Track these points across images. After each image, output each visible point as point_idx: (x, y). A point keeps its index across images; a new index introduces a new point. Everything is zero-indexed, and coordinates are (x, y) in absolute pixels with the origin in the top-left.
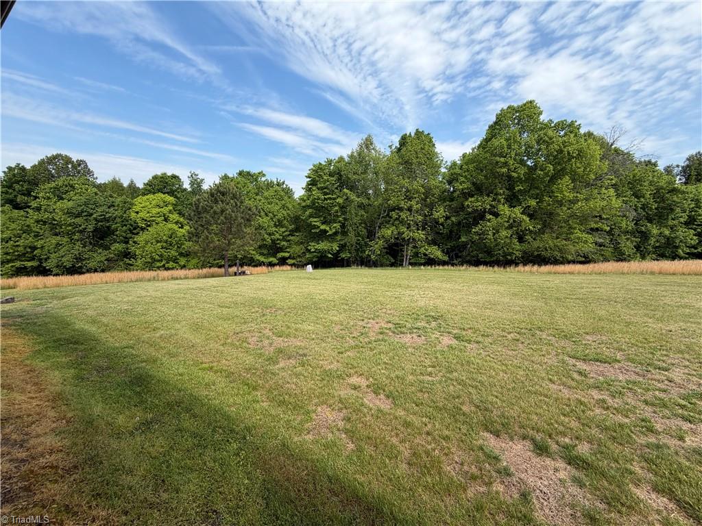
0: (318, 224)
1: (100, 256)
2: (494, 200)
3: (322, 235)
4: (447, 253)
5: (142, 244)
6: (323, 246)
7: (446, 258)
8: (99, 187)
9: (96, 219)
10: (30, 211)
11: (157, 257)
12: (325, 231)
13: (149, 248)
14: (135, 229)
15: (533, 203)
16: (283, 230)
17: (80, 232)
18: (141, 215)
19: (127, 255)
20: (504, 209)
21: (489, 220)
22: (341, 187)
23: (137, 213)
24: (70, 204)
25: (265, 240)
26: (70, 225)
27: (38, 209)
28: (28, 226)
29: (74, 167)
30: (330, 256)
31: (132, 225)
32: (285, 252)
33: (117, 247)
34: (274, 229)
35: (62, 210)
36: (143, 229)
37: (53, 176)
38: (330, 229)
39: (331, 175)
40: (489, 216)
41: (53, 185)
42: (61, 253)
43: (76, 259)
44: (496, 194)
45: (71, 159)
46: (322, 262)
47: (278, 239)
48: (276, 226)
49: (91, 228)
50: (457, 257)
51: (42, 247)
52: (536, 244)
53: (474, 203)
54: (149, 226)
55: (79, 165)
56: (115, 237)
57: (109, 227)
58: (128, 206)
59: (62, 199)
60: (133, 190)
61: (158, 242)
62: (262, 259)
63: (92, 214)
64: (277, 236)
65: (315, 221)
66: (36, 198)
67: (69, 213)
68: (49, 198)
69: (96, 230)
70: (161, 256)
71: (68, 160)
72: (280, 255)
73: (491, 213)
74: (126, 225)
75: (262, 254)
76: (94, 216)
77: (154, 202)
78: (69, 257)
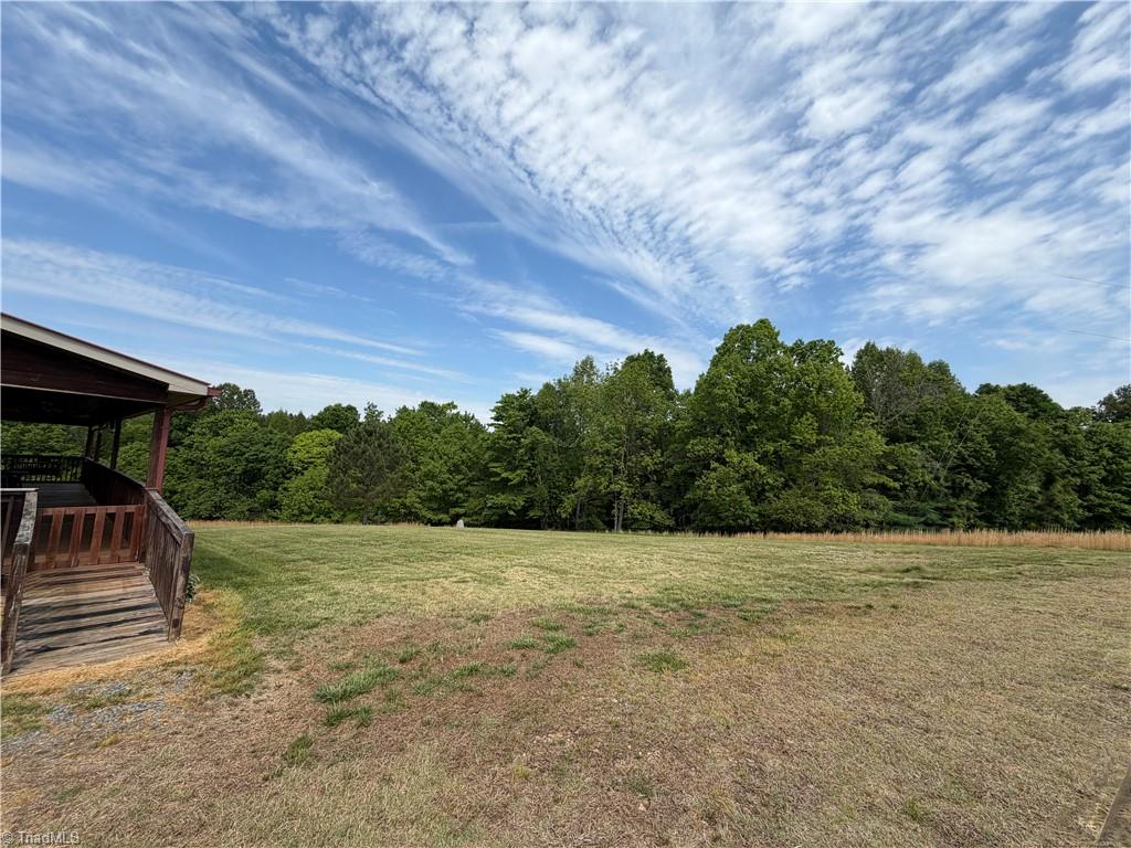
0: (498, 470)
1: (244, 504)
2: (721, 442)
3: (504, 485)
4: (675, 515)
5: (292, 490)
6: (502, 499)
7: (671, 522)
8: (262, 421)
9: (247, 459)
10: (181, 449)
11: (306, 509)
12: (508, 480)
13: (299, 497)
14: (289, 472)
15: (770, 448)
16: (460, 477)
17: (228, 474)
18: (299, 455)
19: (274, 504)
20: (732, 455)
21: (715, 470)
22: (531, 424)
23: (295, 452)
24: (224, 441)
25: (434, 490)
26: (218, 466)
27: (190, 447)
28: (174, 466)
29: (240, 399)
30: (512, 513)
31: (286, 468)
32: (461, 507)
33: (265, 494)
34: (447, 475)
35: (213, 448)
36: (297, 473)
37: (216, 408)
38: (515, 477)
39: (521, 409)
40: (714, 465)
41: (212, 418)
42: (201, 500)
43: (215, 507)
44: (724, 436)
45: (238, 388)
46: (503, 521)
47: (451, 490)
48: (449, 471)
49: (239, 470)
50: (688, 522)
51: (183, 491)
52: (778, 504)
53: (697, 446)
54: (306, 469)
55: (246, 396)
56: (264, 482)
57: (260, 470)
58: (286, 444)
59: (218, 435)
60: (299, 424)
61: (312, 489)
62: (430, 515)
63: (244, 453)
64: (451, 485)
65: (495, 467)
66: (192, 433)
67: (221, 452)
68: (204, 434)
69: (245, 472)
70: (311, 507)
71: (235, 389)
72: (453, 511)
73: (718, 460)
74: (279, 467)
75: (430, 509)
76: (246, 455)
77: (317, 440)
78: (208, 505)
